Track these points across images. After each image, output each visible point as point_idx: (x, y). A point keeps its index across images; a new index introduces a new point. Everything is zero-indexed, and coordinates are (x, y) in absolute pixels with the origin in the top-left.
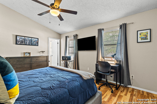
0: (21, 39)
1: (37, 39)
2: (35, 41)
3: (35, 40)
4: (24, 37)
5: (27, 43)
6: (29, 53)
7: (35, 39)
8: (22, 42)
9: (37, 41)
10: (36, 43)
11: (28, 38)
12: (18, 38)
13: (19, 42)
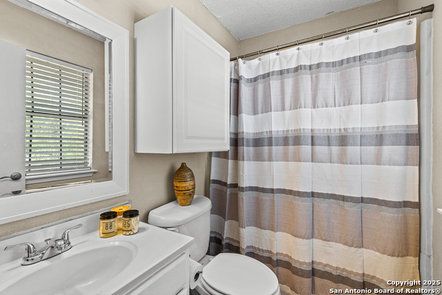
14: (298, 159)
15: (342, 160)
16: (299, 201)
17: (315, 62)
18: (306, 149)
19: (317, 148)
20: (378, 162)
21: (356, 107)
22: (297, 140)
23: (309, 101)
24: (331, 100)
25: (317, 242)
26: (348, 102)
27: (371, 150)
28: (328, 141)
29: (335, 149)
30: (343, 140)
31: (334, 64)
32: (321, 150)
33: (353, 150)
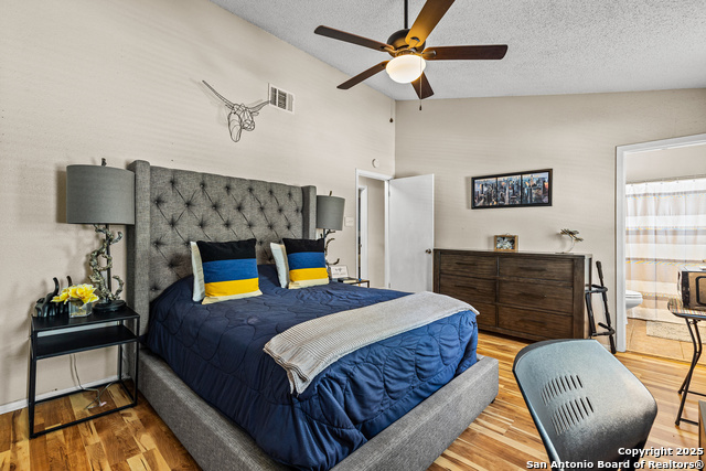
0: (485, 189)
1: (546, 175)
2: (534, 185)
3: (538, 182)
4: (493, 180)
5: (503, 200)
6: (513, 240)
7: (534, 175)
8: (489, 198)
9: (546, 184)
10: (541, 192)
11: (506, 178)
12: (478, 188)
13: (480, 199)
14: (646, 242)
15: (674, 242)
16: (647, 263)
17: (657, 192)
18: (652, 237)
19: (658, 236)
20: (695, 243)
21: (683, 217)
22: (646, 232)
23: (654, 212)
24: (667, 212)
25: (658, 284)
26: (678, 213)
27: (691, 237)
28: (666, 233)
29: (670, 237)
30: (675, 233)
31: (669, 194)
32: (661, 237)
33: (680, 238)
